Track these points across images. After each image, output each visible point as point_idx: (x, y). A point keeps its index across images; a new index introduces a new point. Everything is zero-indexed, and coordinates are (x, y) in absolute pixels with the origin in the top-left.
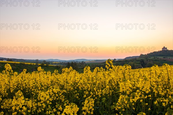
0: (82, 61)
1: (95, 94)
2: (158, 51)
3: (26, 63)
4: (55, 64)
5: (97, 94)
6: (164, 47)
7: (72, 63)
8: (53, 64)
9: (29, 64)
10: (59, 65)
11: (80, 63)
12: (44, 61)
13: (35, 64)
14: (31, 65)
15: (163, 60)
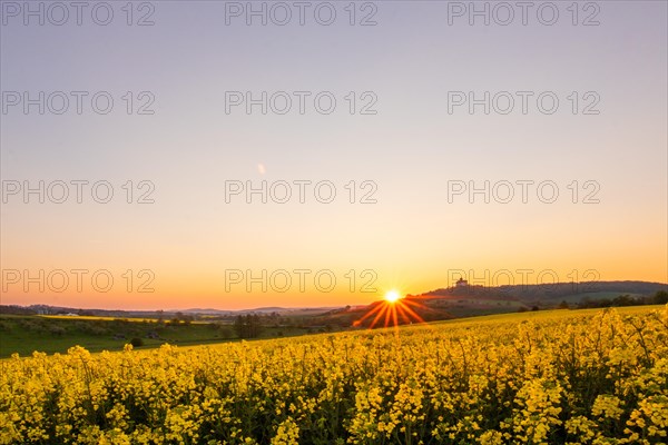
0: (271, 311)
1: (301, 408)
2: (447, 289)
3: (130, 320)
4: (207, 319)
5: (305, 408)
7: (249, 316)
8: (199, 319)
9: (141, 320)
10: (215, 322)
11: (267, 316)
12: (179, 314)
13: (155, 321)
14: (145, 323)
15: (458, 307)
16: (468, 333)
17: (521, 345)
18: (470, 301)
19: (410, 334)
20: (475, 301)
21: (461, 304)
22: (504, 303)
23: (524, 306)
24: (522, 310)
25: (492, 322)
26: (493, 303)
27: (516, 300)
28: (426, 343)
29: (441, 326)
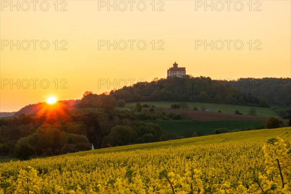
2: (153, 82)
6: (175, 65)
15: (171, 116)
16: (188, 164)
17: (270, 183)
18: (191, 106)
19: (90, 169)
20: (199, 106)
21: (177, 112)
22: (245, 111)
23: (277, 117)
24: (274, 124)
25: (227, 145)
26: (229, 111)
27: (264, 105)
28: (112, 182)
29: (145, 152)
